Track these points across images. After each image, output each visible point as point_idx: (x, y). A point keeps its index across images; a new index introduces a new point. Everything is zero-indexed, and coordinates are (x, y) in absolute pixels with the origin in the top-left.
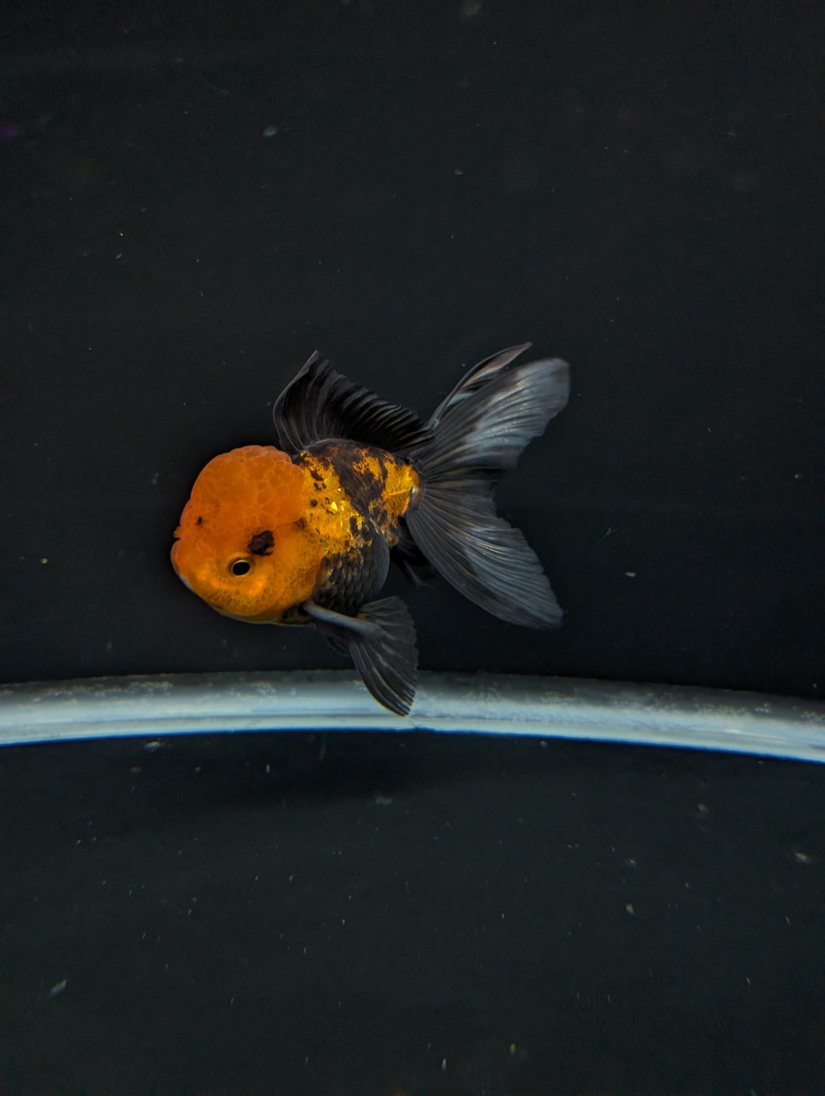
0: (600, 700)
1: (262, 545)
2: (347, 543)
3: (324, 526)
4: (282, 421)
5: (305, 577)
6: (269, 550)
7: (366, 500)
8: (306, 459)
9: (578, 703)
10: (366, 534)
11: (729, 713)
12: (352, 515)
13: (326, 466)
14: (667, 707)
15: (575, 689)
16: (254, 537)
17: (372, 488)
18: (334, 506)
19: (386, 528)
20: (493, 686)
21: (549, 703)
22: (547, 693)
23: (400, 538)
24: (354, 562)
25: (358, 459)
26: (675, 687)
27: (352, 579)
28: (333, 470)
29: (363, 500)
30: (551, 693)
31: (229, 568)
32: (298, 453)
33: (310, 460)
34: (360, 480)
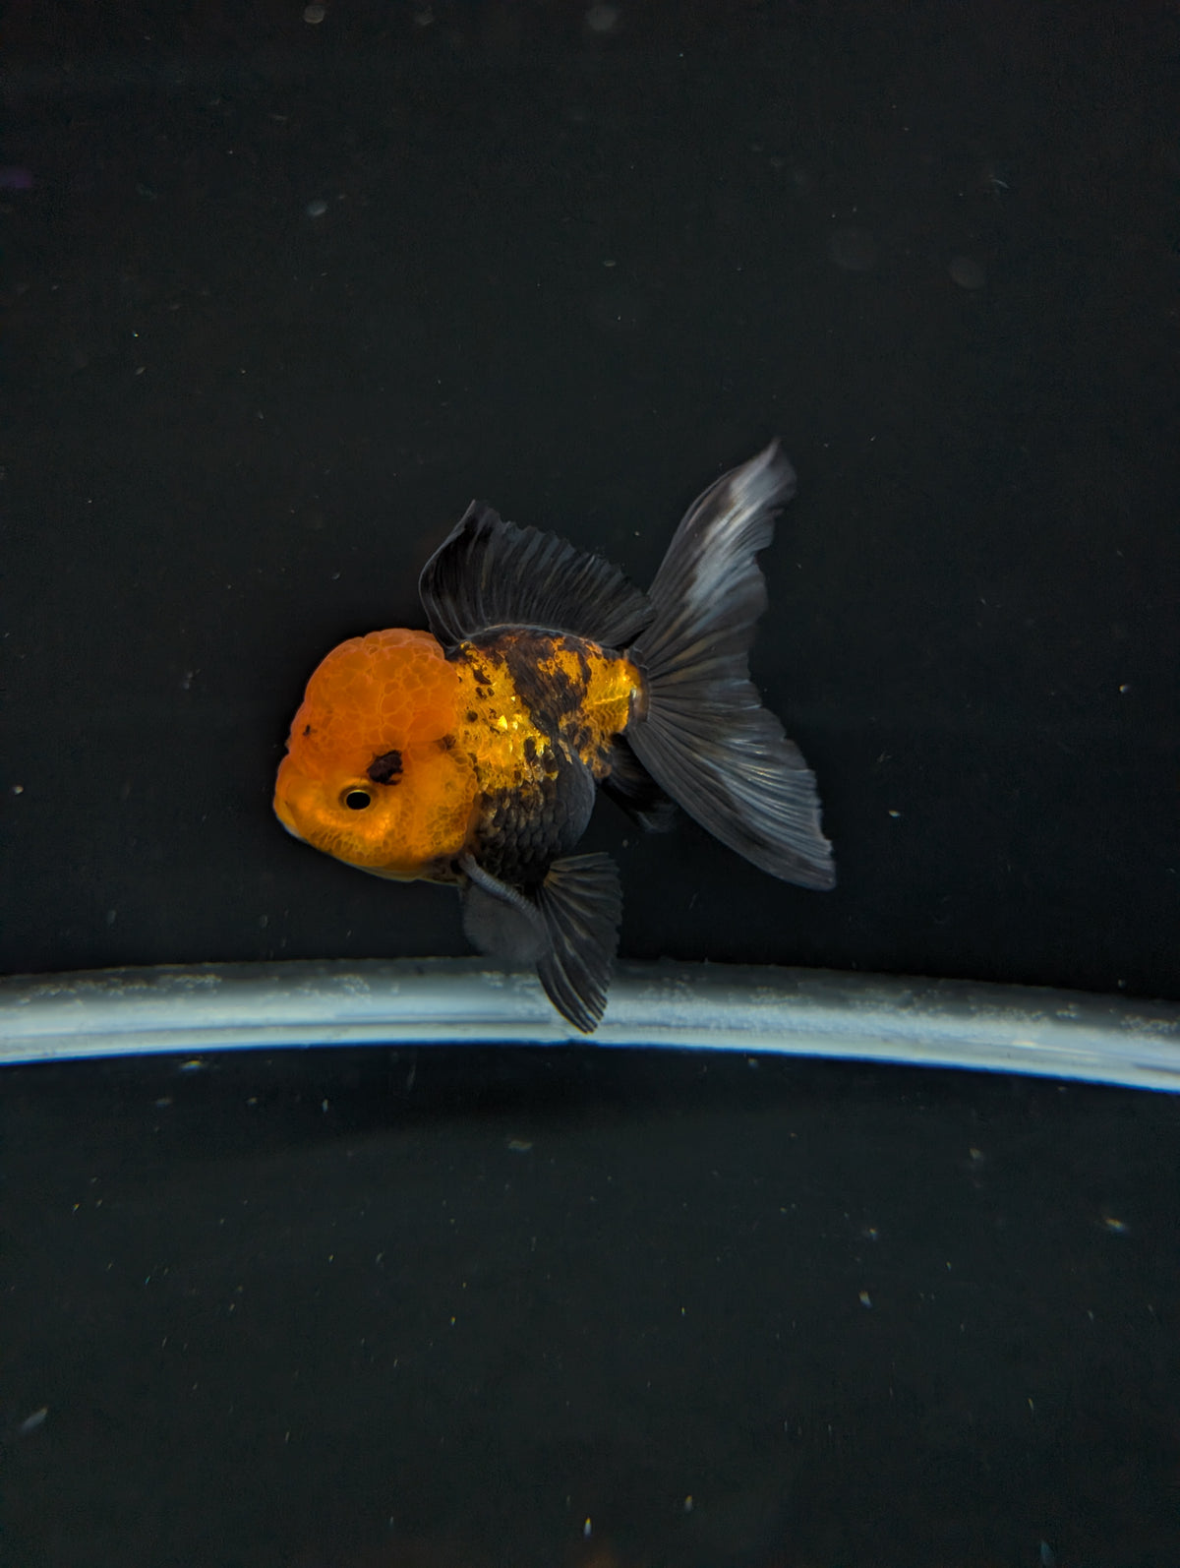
0: (837, 1000)
1: (387, 770)
2: (518, 775)
3: (484, 750)
4: (432, 599)
5: (451, 818)
6: (395, 777)
7: (554, 712)
8: (468, 652)
9: (803, 1004)
10: (548, 763)
11: (1019, 1019)
12: (530, 735)
13: (497, 663)
14: (931, 1010)
15: (799, 984)
16: (378, 759)
17: (565, 697)
18: (503, 722)
19: (590, 753)
20: (681, 979)
21: (762, 1003)
22: (759, 989)
23: (613, 768)
24: (528, 801)
25: (545, 654)
26: (942, 981)
27: (527, 825)
28: (506, 670)
29: (549, 713)
30: (765, 989)
31: (341, 798)
32: (457, 643)
33: (474, 654)
34: (548, 685)
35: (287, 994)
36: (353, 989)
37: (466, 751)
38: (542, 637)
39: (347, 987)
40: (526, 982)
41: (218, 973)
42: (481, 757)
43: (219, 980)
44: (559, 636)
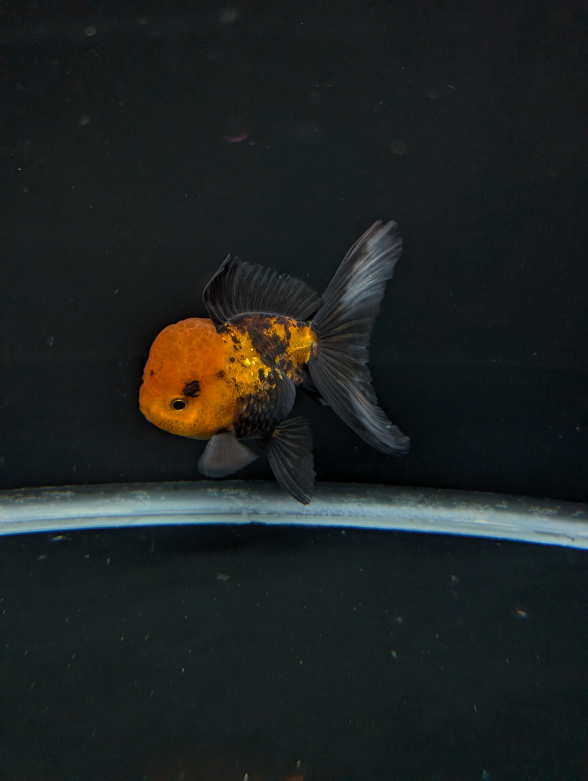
0: (387, 500)
1: (192, 390)
2: (256, 387)
3: (239, 376)
4: (210, 304)
5: (225, 410)
6: (197, 393)
7: (273, 355)
8: (229, 328)
9: (370, 502)
10: (270, 380)
11: (478, 509)
12: (261, 367)
13: (243, 332)
14: (434, 505)
15: (368, 492)
16: (187, 385)
17: (278, 347)
18: (247, 362)
21: (349, 502)
22: (347, 495)
24: (262, 399)
25: (267, 326)
26: (439, 490)
27: (262, 411)
28: (248, 335)
29: (270, 355)
30: (350, 495)
31: (171, 404)
32: (223, 324)
33: (232, 328)
34: (268, 341)
35: (108, 501)
36: (141, 498)
37: (230, 377)
38: (265, 318)
39: (138, 496)
40: (229, 493)
41: (72, 490)
42: (238, 379)
43: (73, 494)
44: (274, 316)
